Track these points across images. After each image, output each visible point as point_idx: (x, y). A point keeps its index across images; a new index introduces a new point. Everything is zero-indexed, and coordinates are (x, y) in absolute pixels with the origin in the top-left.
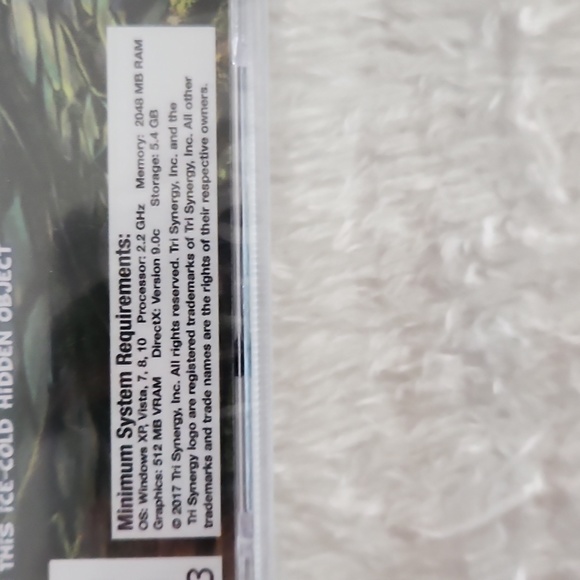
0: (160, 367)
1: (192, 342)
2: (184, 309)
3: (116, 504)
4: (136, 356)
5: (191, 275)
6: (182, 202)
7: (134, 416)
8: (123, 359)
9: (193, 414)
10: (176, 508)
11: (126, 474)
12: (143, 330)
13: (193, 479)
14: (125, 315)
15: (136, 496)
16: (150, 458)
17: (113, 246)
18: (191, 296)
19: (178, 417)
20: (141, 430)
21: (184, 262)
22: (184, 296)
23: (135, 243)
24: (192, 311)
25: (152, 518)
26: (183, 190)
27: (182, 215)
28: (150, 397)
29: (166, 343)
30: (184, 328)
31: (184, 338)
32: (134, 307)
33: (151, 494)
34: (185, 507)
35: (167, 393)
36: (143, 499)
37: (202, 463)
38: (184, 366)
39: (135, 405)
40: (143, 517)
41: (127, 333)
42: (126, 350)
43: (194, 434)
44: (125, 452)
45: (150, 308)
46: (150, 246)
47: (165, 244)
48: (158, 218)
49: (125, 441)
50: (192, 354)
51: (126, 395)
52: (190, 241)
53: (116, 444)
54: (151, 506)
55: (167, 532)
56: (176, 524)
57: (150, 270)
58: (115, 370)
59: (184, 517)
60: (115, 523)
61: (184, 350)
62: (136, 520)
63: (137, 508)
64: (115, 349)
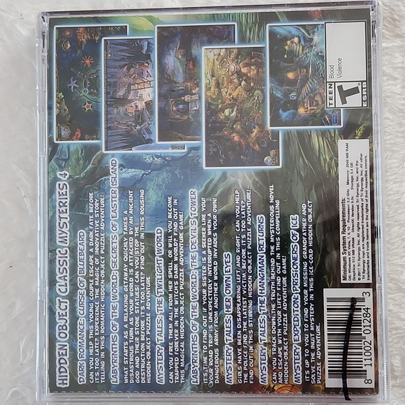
0: (354, 235)
1: (363, 228)
2: (361, 218)
3: (342, 273)
4: (347, 232)
5: (363, 209)
6: (360, 188)
7: (347, 249)
8: (343, 233)
9: (363, 248)
10: (359, 275)
11: (345, 265)
12: (349, 225)
13: (364, 266)
14: (344, 220)
15: (348, 271)
16: (352, 261)
17: (340, 201)
18: (363, 215)
19: (359, 249)
20: (349, 252)
21: (360, 205)
22: (360, 215)
23: (346, 200)
24: (363, 219)
25: (352, 277)
26: (360, 185)
27: (360, 192)
28: (351, 243)
29: (356, 228)
30: (360, 224)
31: (361, 227)
32: (346, 218)
33: (352, 270)
34: (362, 274)
35: (356, 242)
36: (350, 272)
37: (366, 262)
38: (361, 235)
39: (347, 246)
40: (350, 277)
41: (344, 226)
42: (344, 230)
43: (364, 254)
44: (344, 258)
45: (351, 218)
46: (351, 201)
47: (355, 200)
48: (353, 193)
49: (344, 255)
50: (363, 231)
51: (344, 243)
52: (362, 199)
53: (342, 256)
54: (352, 274)
55: (357, 281)
56: (359, 279)
57: (351, 207)
58: (341, 236)
59: (361, 277)
60: (342, 278)
61: (361, 230)
62: (348, 278)
63: (348, 274)
64: (341, 230)
